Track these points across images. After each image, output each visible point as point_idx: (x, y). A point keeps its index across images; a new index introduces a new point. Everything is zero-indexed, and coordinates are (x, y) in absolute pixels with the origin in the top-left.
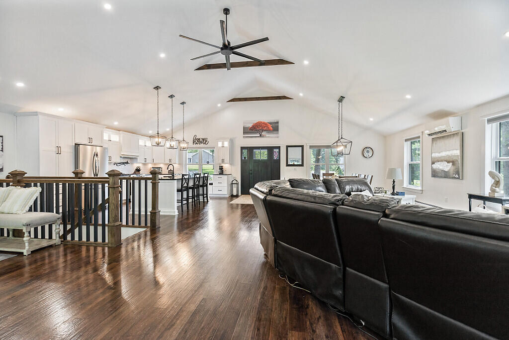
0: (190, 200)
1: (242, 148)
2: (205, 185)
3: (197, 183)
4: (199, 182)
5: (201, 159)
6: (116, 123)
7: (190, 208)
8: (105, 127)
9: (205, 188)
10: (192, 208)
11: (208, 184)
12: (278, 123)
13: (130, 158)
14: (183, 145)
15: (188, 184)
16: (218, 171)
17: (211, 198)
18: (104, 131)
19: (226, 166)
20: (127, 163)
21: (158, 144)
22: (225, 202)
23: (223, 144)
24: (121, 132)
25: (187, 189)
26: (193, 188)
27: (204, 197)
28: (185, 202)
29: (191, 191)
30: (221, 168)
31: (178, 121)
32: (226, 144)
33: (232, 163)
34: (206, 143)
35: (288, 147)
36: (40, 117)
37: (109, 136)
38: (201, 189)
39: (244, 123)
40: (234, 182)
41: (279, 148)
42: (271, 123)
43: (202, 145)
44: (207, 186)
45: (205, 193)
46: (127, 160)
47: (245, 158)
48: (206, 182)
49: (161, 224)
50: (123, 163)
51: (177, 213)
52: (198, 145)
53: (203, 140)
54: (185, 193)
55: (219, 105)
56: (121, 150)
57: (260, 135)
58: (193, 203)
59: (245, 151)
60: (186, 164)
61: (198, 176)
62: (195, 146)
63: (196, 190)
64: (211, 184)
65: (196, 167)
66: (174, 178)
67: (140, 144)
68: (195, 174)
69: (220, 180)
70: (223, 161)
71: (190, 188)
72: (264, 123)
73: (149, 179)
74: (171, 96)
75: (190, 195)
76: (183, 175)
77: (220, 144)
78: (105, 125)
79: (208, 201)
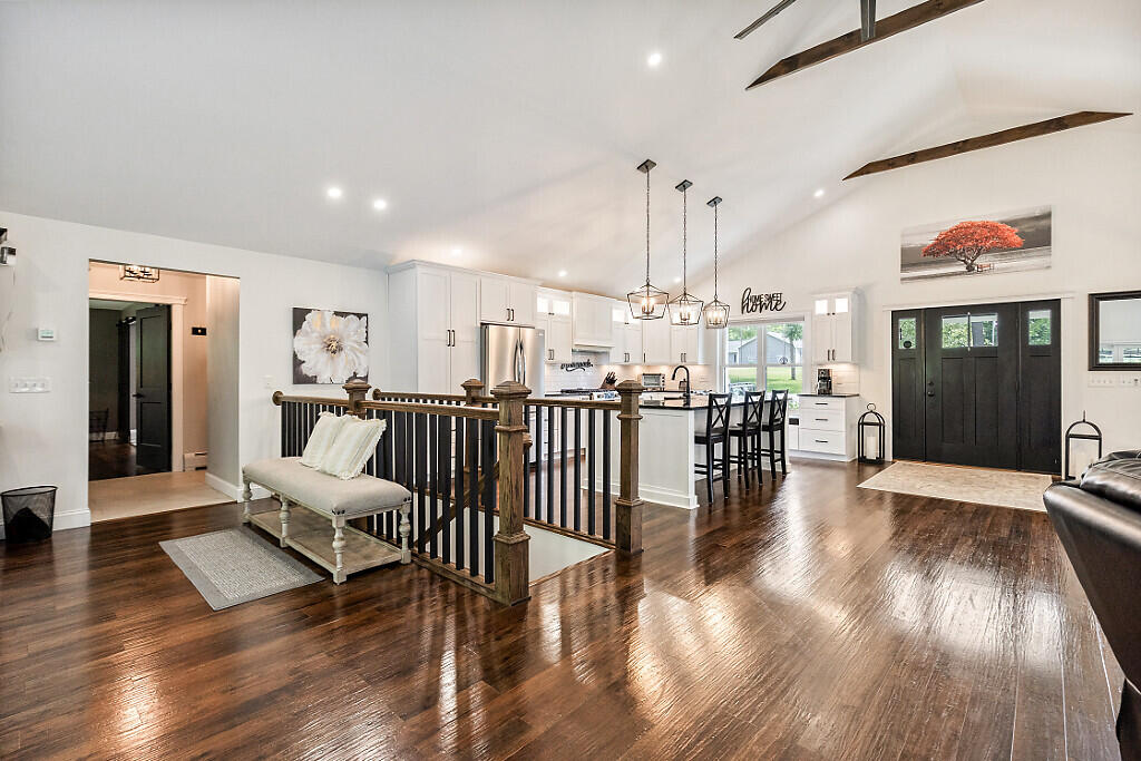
0: (734, 467)
1: (897, 315)
2: (776, 426)
3: (754, 419)
4: (760, 417)
5: (762, 353)
6: (562, 274)
7: (734, 490)
8: (539, 283)
9: (777, 434)
10: (740, 489)
11: (787, 422)
12: (1048, 216)
13: (595, 353)
14: (716, 314)
15: (726, 422)
16: (815, 384)
17: (795, 462)
18: (539, 294)
19: (839, 372)
20: (588, 364)
21: (648, 313)
22: (839, 480)
23: (831, 304)
24: (574, 293)
25: (725, 435)
26: (741, 434)
27: (773, 462)
28: (717, 473)
29: (734, 441)
30: (825, 377)
31: (700, 257)
32: (842, 306)
33: (860, 360)
34: (779, 307)
35: (1095, 299)
36: (419, 270)
37: (551, 306)
38: (765, 436)
39: (903, 236)
40: (871, 418)
41: (1054, 305)
42: (1013, 223)
43: (767, 314)
44: (782, 427)
45: (777, 447)
46: (588, 357)
47: (908, 344)
48: (779, 416)
49: (648, 542)
50: (580, 365)
51: (694, 505)
52: (756, 315)
53: (770, 298)
54: (718, 448)
55: (819, 193)
56: (573, 336)
57: (970, 269)
58: (742, 475)
59: (908, 325)
60: (723, 367)
61: (756, 399)
62: (747, 316)
63: (749, 439)
64: (795, 422)
65: (751, 372)
66: (688, 403)
67: (614, 320)
68: (748, 395)
69: (822, 412)
70: (831, 355)
71: (734, 433)
72: (984, 226)
73: (616, 407)
74: (683, 186)
75: (734, 451)
76: (712, 397)
77: (821, 307)
78: (539, 279)
79: (784, 472)
